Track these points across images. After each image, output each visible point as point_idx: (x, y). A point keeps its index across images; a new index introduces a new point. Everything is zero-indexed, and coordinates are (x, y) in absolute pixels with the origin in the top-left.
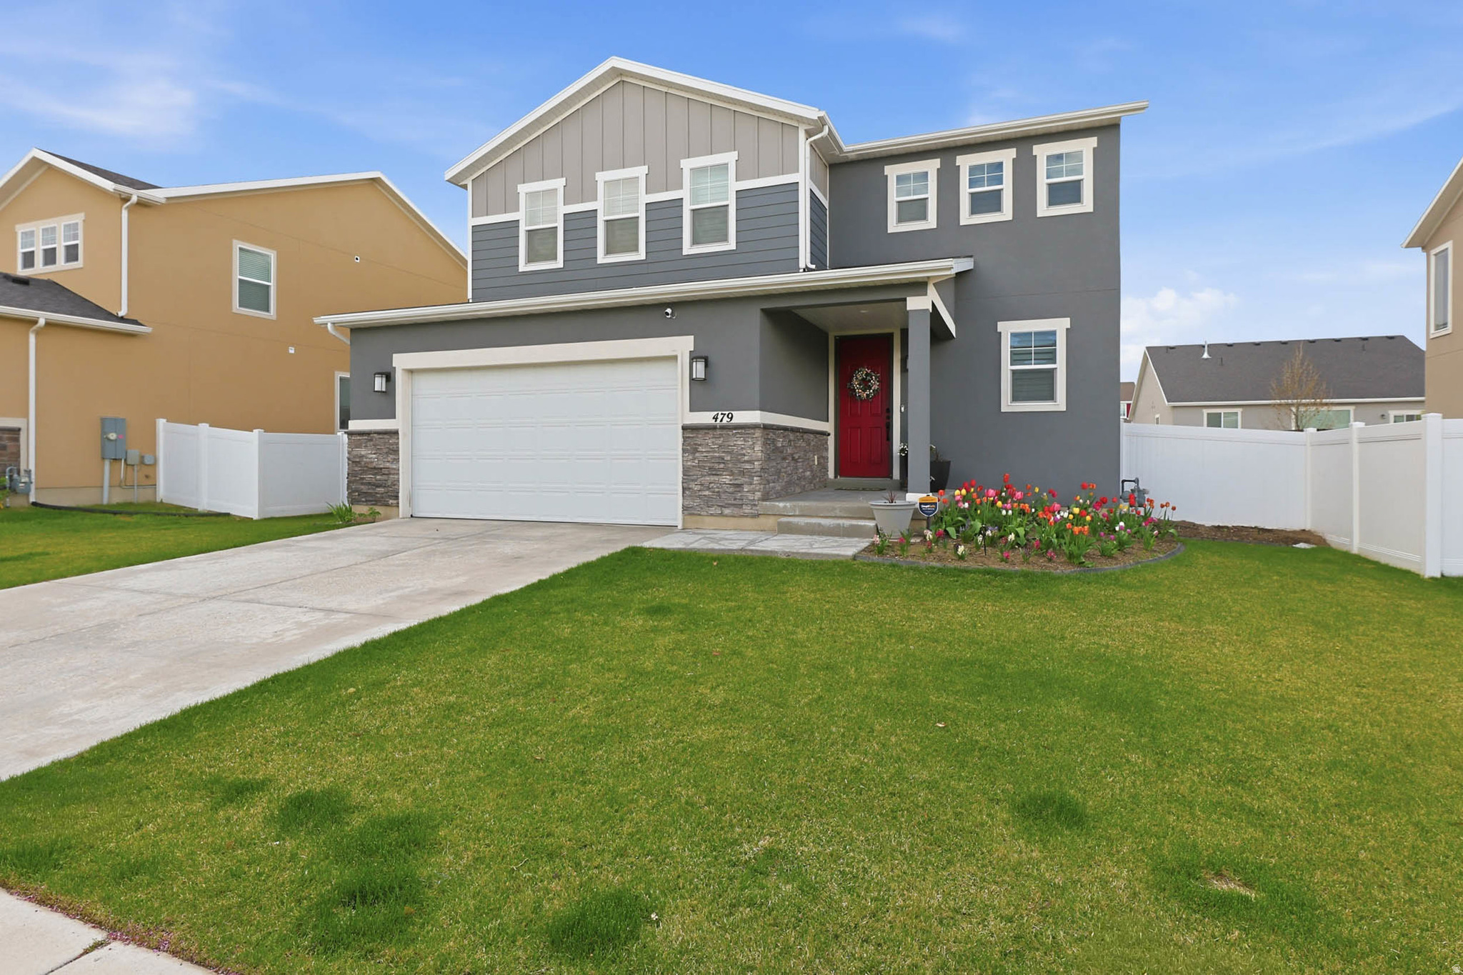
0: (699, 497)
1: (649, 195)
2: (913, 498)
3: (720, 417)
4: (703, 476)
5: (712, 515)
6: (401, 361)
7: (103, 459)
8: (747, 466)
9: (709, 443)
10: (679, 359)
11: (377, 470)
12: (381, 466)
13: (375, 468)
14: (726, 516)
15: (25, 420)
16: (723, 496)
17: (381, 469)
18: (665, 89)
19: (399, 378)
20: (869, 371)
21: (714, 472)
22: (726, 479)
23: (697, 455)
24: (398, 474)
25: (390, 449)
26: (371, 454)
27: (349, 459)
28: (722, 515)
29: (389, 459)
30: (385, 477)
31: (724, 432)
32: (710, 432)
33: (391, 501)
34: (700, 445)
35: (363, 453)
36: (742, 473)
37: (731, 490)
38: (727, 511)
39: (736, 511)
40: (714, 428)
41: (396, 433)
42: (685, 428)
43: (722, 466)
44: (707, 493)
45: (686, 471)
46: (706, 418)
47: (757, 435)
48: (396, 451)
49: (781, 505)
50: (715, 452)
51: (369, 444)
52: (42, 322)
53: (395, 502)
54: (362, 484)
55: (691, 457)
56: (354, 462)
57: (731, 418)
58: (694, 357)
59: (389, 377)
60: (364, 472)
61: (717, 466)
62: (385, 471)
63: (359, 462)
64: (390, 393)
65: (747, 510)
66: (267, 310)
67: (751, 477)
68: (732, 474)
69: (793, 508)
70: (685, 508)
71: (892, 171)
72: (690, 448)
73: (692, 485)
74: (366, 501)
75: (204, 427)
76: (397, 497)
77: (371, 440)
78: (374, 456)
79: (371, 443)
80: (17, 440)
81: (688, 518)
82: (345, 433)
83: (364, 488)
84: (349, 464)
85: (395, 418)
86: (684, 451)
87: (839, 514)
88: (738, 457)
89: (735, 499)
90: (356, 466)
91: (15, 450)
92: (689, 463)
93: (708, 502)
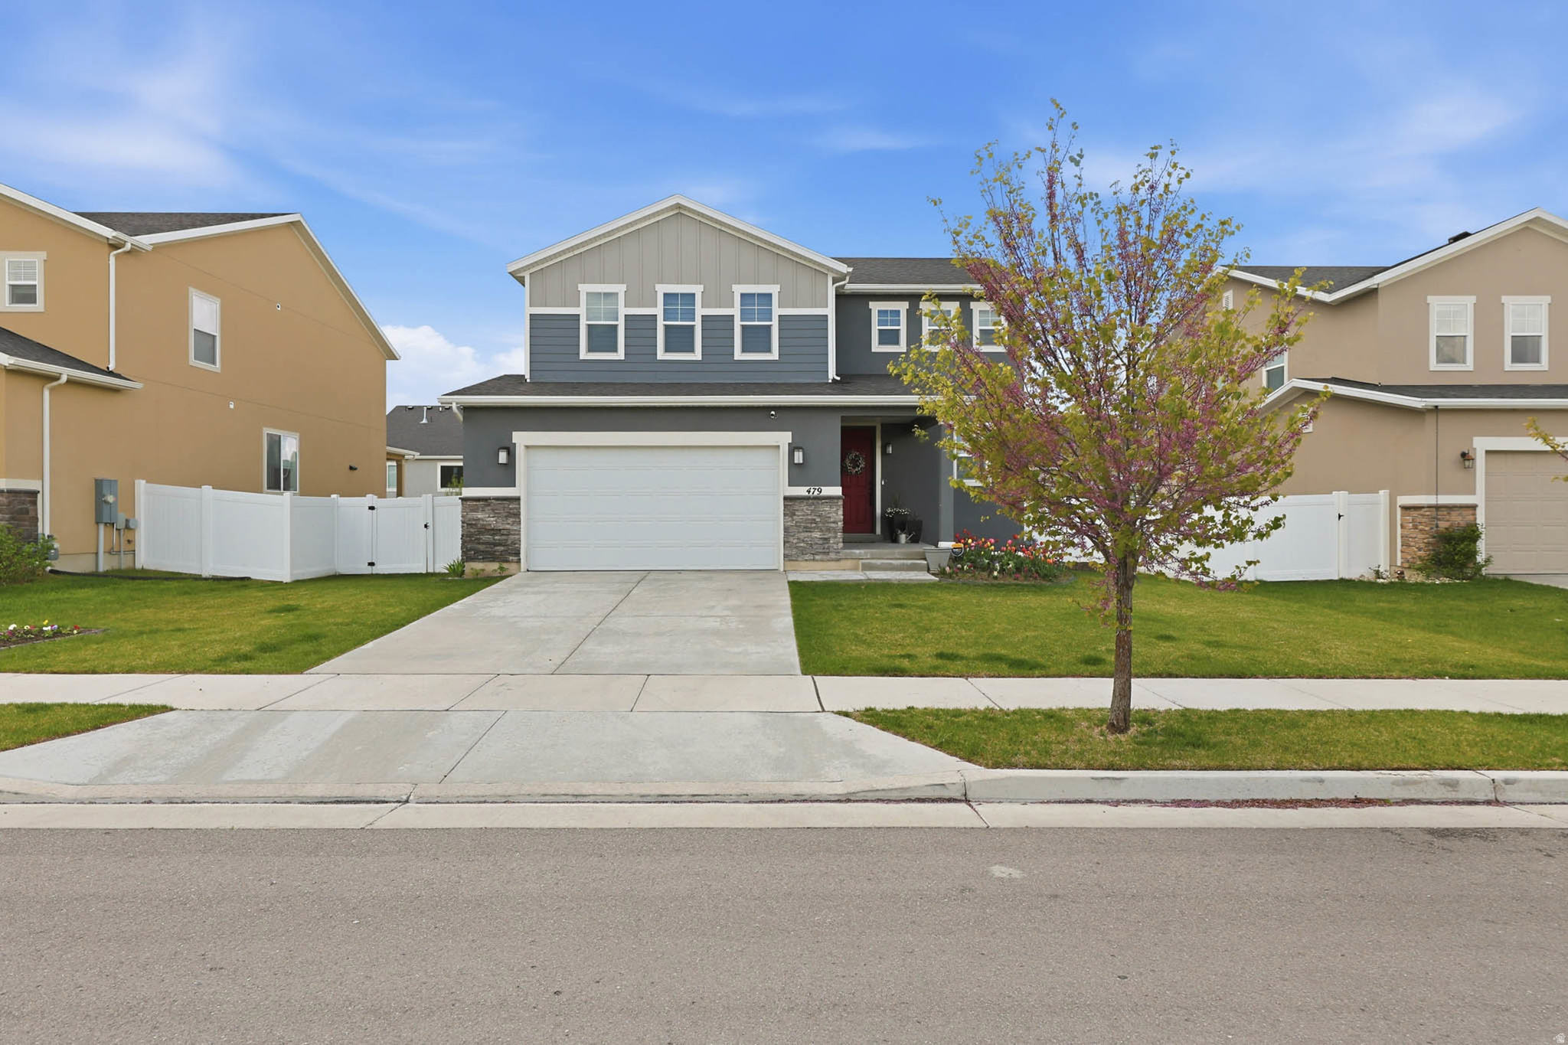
0: (796, 547)
1: (704, 309)
2: (946, 545)
3: (812, 491)
4: (799, 532)
5: (806, 560)
6: (520, 438)
7: (97, 523)
8: (833, 525)
9: (803, 511)
10: (781, 447)
11: (496, 531)
12: (501, 528)
13: (493, 529)
14: (817, 561)
15: (41, 482)
16: (815, 547)
17: (500, 530)
18: (719, 227)
19: (520, 452)
20: (858, 454)
21: (807, 530)
22: (817, 535)
23: (795, 517)
24: (519, 534)
25: (510, 513)
26: (489, 517)
27: (463, 522)
28: (814, 560)
29: (509, 522)
30: (504, 537)
31: (815, 501)
32: (805, 501)
33: (511, 558)
34: (797, 510)
35: (479, 516)
36: (829, 530)
37: (821, 542)
38: (817, 557)
39: (825, 557)
40: (808, 498)
41: (518, 499)
42: (786, 498)
43: (814, 525)
44: (802, 545)
45: (786, 529)
46: (801, 491)
47: (839, 503)
48: (518, 515)
49: (857, 551)
50: (808, 515)
51: (487, 509)
52: (64, 379)
53: (516, 558)
54: (479, 544)
55: (790, 519)
56: (467, 524)
57: (821, 492)
58: (792, 449)
59: (511, 451)
60: (481, 533)
61: (809, 525)
62: (505, 532)
63: (475, 524)
64: (511, 464)
65: (833, 556)
66: (214, 363)
67: (836, 533)
68: (821, 531)
69: (866, 554)
70: (785, 556)
71: (875, 307)
72: (789, 512)
73: (791, 539)
74: (483, 559)
75: (207, 489)
76: (518, 554)
77: (489, 505)
78: (492, 519)
79: (489, 508)
80: (35, 503)
81: (788, 563)
82: (460, 498)
83: (482, 547)
84: (463, 527)
85: (515, 486)
86: (785, 515)
87: (898, 557)
88: (825, 519)
89: (824, 549)
90: (472, 527)
91: (33, 515)
92: (789, 524)
93: (803, 552)
